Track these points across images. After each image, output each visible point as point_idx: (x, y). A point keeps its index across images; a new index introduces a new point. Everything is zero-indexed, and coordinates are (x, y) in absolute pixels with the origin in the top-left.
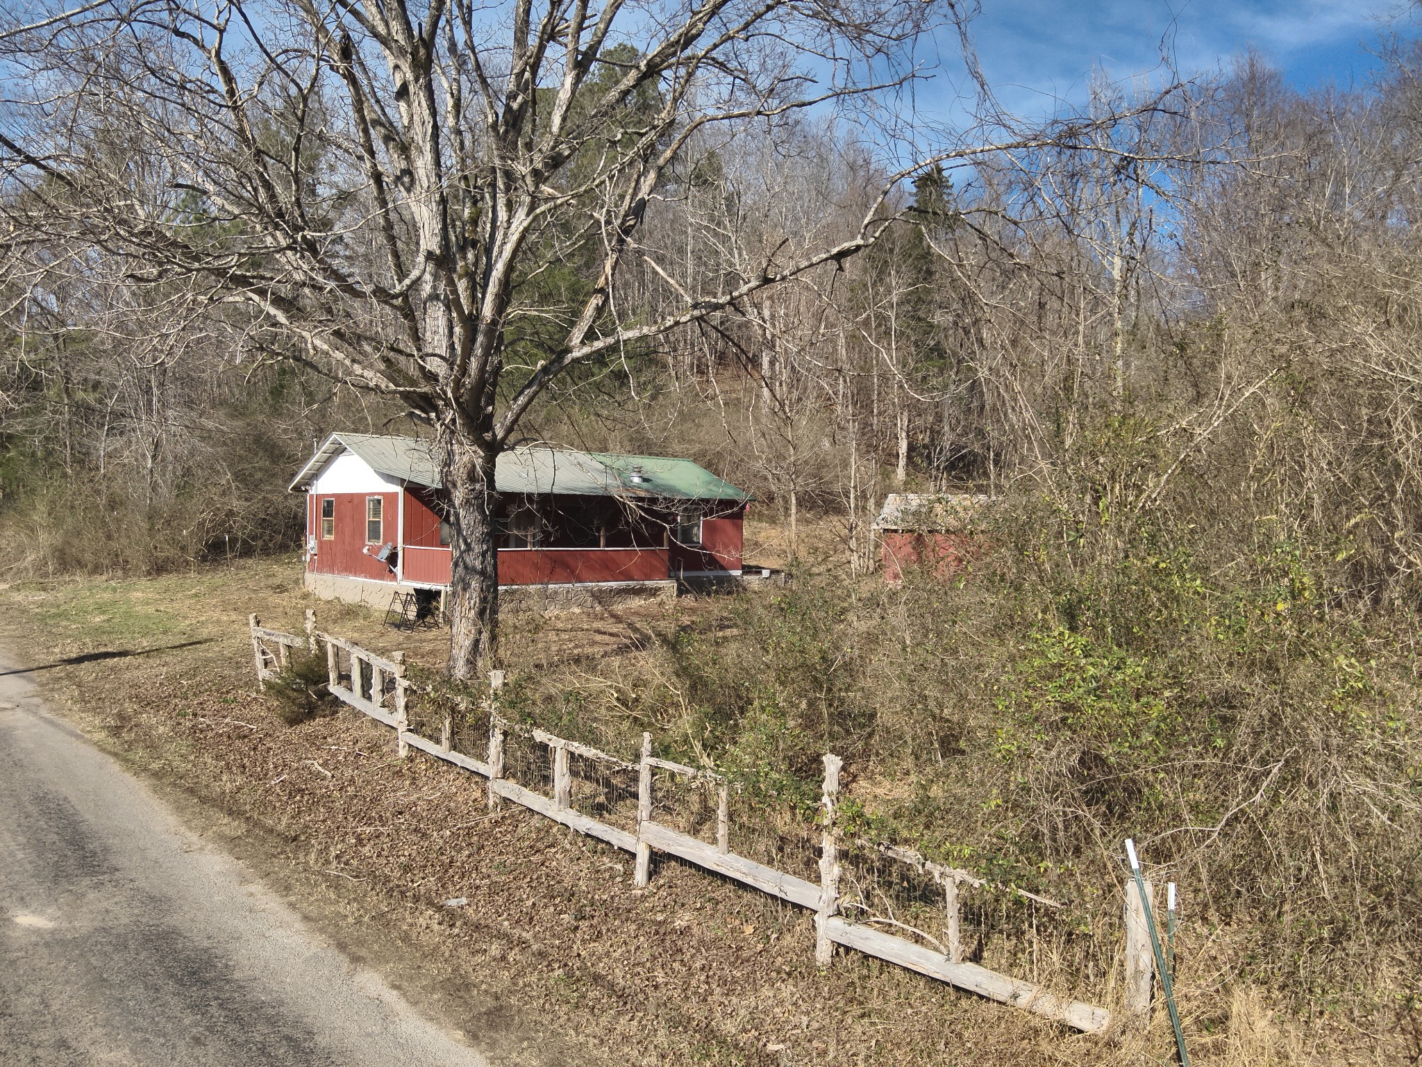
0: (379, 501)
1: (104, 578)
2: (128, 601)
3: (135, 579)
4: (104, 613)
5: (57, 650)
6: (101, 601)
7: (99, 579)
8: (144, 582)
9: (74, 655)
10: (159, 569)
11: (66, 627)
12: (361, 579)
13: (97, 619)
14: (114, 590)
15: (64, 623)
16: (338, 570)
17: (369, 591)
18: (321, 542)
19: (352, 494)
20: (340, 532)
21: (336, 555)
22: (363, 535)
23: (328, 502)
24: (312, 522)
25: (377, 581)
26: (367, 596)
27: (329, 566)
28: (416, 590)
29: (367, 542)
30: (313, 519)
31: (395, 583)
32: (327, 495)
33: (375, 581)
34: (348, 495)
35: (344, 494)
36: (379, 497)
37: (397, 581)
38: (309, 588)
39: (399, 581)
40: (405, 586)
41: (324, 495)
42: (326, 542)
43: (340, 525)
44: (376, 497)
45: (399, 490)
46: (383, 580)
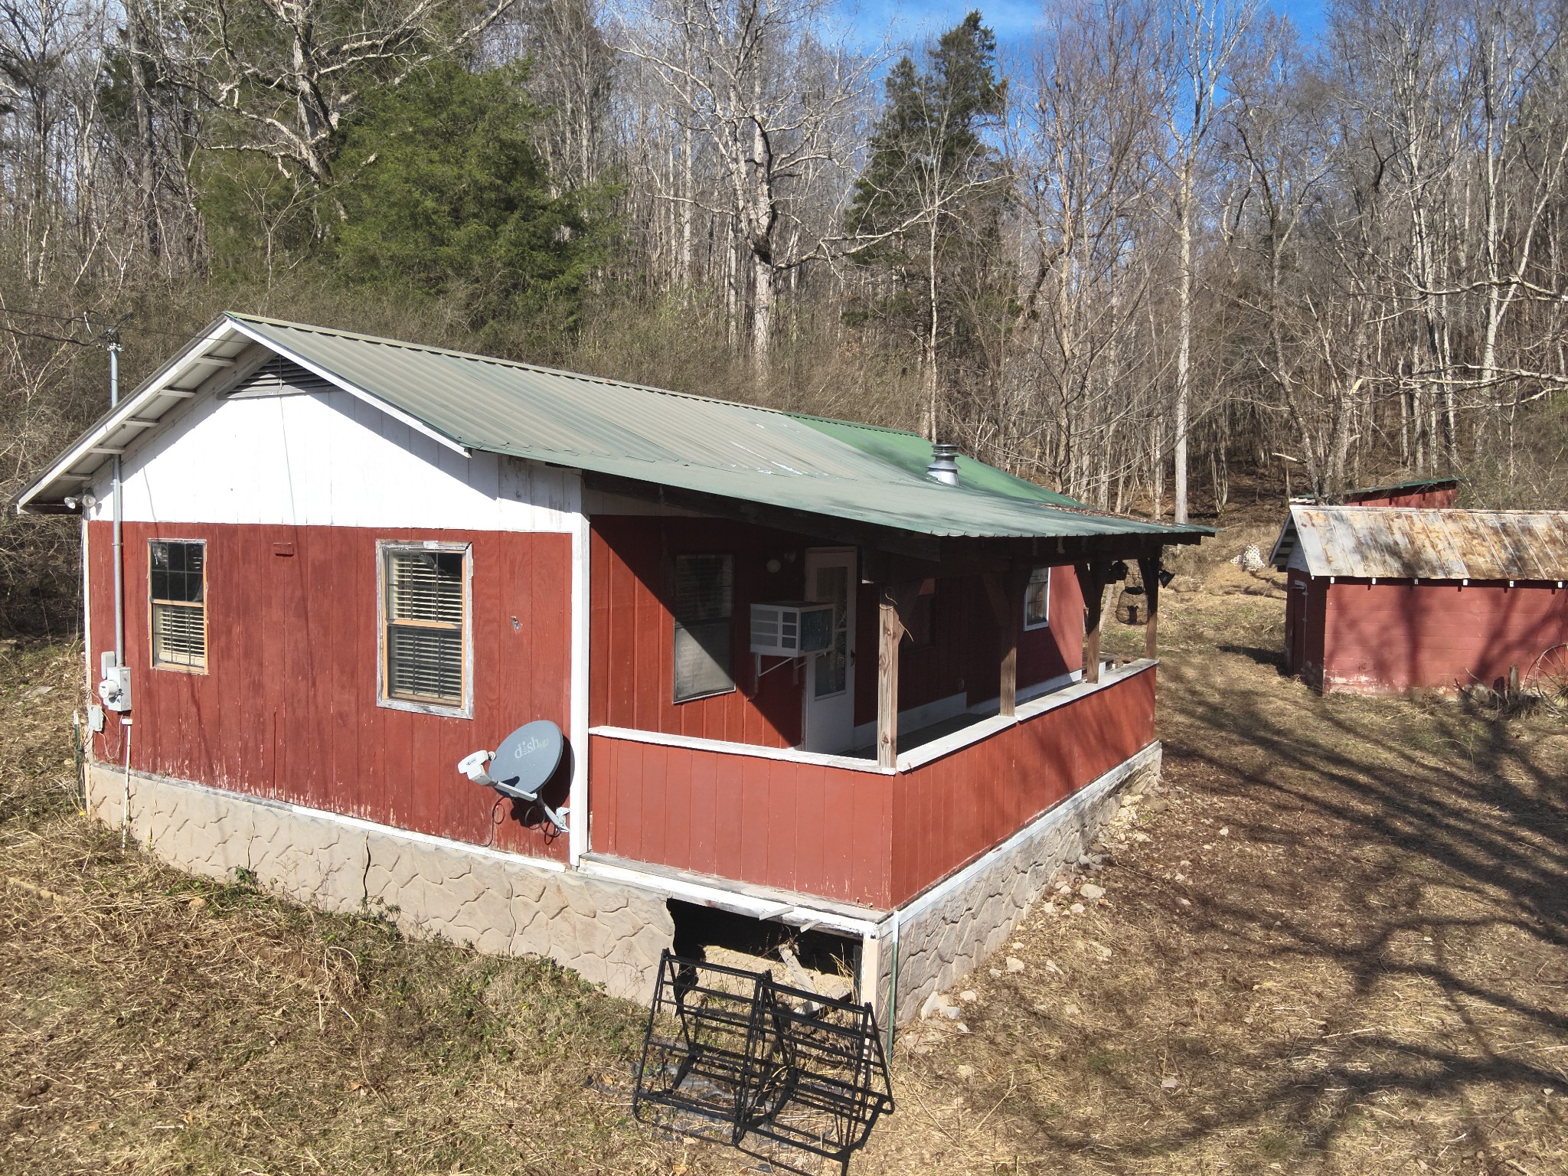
0: (451, 562)
12: (354, 824)
16: (230, 772)
17: (405, 868)
18: (147, 675)
19: (296, 531)
20: (237, 652)
21: (219, 722)
22: (358, 673)
23: (175, 550)
24: (103, 610)
25: (446, 843)
26: (393, 887)
27: (189, 755)
28: (677, 908)
29: (383, 701)
30: (110, 597)
31: (556, 866)
32: (171, 528)
33: (433, 840)
34: (277, 530)
35: (254, 528)
36: (452, 547)
37: (563, 855)
38: (102, 813)
39: (574, 859)
40: (613, 883)
41: (156, 527)
42: (173, 678)
43: (237, 629)
44: (432, 545)
45: (575, 525)
46: (479, 841)
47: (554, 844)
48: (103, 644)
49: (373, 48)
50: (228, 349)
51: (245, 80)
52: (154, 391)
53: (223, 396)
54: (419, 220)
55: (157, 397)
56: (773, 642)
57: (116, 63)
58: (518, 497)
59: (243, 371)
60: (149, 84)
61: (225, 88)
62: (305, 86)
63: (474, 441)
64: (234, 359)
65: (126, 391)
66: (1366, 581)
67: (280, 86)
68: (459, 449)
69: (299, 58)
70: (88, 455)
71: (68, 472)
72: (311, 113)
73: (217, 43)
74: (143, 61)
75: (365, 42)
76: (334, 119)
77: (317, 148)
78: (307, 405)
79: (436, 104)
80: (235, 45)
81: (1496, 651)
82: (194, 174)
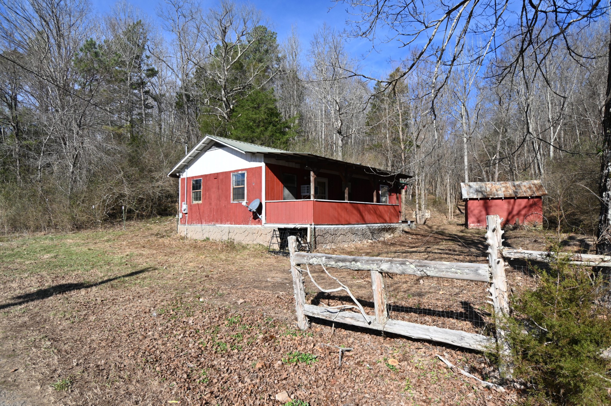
0: (243, 175)
1: (43, 233)
2: (65, 244)
3: (64, 233)
4: (48, 252)
5: (14, 285)
6: (45, 245)
7: (39, 234)
8: (70, 234)
9: (34, 290)
10: (78, 227)
11: (20, 264)
12: (227, 226)
13: (46, 257)
14: (52, 239)
15: (18, 260)
16: (205, 221)
17: (235, 232)
18: (191, 206)
19: (217, 174)
20: (207, 198)
21: (203, 212)
22: (227, 198)
23: (196, 181)
24: (183, 195)
25: (242, 226)
26: (233, 236)
27: (198, 219)
28: (280, 229)
29: (232, 202)
30: (184, 192)
31: (260, 226)
32: (196, 177)
33: (240, 226)
34: (214, 174)
35: (210, 174)
36: (243, 172)
37: (261, 224)
38: (181, 234)
39: (263, 224)
40: (269, 227)
41: (193, 177)
42: (195, 205)
43: (207, 194)
44: (240, 172)
45: (263, 165)
46: (248, 224)
47: (260, 222)
48: (183, 200)
49: (240, 89)
50: (207, 142)
51: (210, 98)
52: (194, 151)
53: (206, 151)
54: (250, 128)
55: (194, 152)
56: (305, 192)
57: (179, 95)
58: (254, 161)
59: (209, 146)
60: (188, 101)
61: (206, 100)
62: (224, 99)
63: (246, 151)
64: (208, 144)
65: (188, 152)
66: (477, 199)
67: (219, 99)
68: (244, 152)
69: (223, 92)
70: (181, 165)
71: (177, 168)
72: (226, 105)
73: (204, 90)
74: (186, 95)
75: (239, 88)
76: (231, 107)
77: (227, 113)
78: (220, 151)
79: (253, 101)
80: (208, 90)
81: (510, 217)
82: (198, 121)
